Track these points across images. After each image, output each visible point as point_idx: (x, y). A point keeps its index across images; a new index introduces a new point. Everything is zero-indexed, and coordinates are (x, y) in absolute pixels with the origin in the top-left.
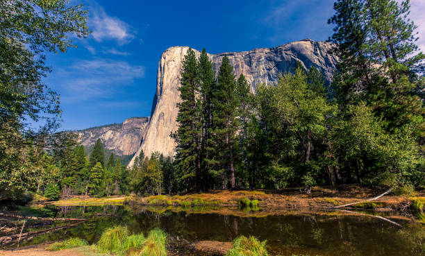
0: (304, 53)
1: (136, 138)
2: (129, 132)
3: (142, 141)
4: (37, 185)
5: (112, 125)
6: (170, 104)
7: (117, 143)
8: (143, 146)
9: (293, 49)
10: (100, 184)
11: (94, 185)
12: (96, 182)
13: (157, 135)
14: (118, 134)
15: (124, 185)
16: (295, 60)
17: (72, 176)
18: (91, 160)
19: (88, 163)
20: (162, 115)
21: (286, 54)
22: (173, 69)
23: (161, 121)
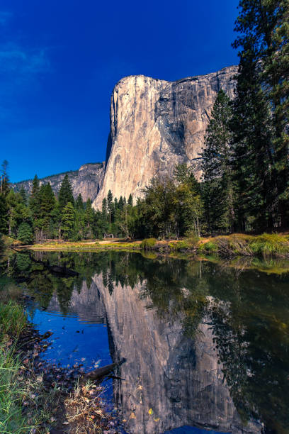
1: (93, 185)
2: (85, 179)
3: (98, 188)
5: (68, 172)
6: (126, 144)
10: (73, 226)
11: (67, 228)
12: (68, 225)
13: (115, 180)
14: (75, 181)
15: (97, 229)
17: (43, 217)
18: (61, 200)
19: (57, 202)
20: (118, 157)
22: (127, 104)
23: (118, 164)
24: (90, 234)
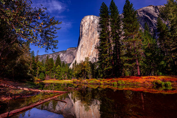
0: (150, 12)
1: (72, 56)
2: (69, 54)
3: (74, 57)
4: (36, 74)
5: (62, 51)
6: (86, 41)
7: (65, 58)
8: (75, 59)
9: (144, 11)
10: (60, 74)
11: (57, 75)
12: (58, 74)
13: (81, 55)
14: (65, 55)
15: (69, 75)
16: (145, 16)
17: (49, 71)
18: (56, 64)
19: (55, 65)
20: (82, 46)
21: (140, 13)
22: (86, 25)
23: (82, 48)
24: (66, 77)
